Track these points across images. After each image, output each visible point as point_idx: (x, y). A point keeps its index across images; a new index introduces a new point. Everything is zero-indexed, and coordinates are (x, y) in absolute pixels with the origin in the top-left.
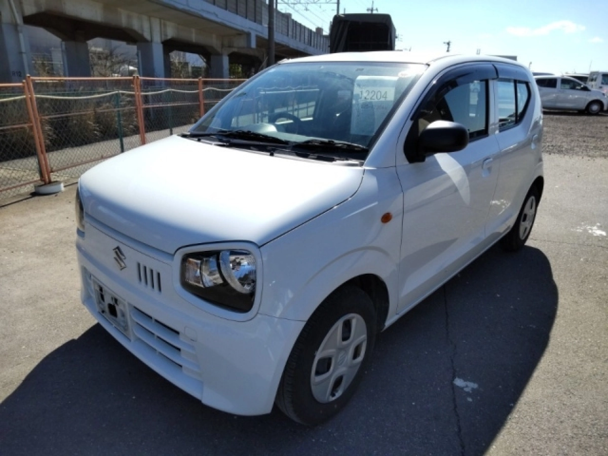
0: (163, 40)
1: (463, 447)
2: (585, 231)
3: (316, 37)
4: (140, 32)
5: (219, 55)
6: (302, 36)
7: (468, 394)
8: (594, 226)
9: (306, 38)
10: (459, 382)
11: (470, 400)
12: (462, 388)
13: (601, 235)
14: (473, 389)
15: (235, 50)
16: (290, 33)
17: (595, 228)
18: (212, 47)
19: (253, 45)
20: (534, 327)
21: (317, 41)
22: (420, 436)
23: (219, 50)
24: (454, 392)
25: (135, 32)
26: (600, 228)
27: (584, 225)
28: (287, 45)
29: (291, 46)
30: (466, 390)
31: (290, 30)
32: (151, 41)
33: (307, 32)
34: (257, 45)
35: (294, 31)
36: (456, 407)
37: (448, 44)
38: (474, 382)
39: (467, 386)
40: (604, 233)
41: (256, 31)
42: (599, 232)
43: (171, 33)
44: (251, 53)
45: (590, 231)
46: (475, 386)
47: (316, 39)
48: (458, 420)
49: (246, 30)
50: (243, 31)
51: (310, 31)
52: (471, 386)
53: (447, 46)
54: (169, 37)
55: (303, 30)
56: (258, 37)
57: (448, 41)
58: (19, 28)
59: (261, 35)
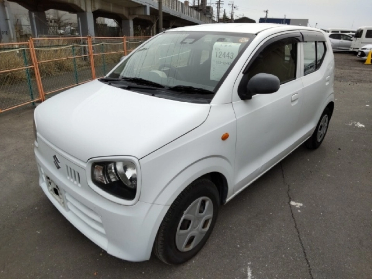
0: (93, 11)
1: (299, 233)
2: (353, 125)
3: (186, 8)
4: (79, 6)
5: (127, 19)
6: (178, 7)
7: (298, 209)
8: (358, 122)
9: (180, 8)
10: (293, 203)
11: (299, 211)
12: (295, 206)
13: (362, 127)
14: (300, 206)
15: (137, 16)
16: (170, 5)
17: (359, 123)
18: (122, 15)
19: (148, 13)
20: (329, 176)
21: (187, 10)
22: (277, 228)
23: (127, 16)
24: (291, 208)
25: (75, 5)
26: (361, 123)
27: (353, 121)
28: (169, 13)
29: (171, 14)
30: (297, 206)
31: (170, 3)
32: (86, 11)
33: (180, 5)
34: (151, 14)
35: (173, 4)
36: (292, 215)
37: (267, 12)
38: (301, 203)
39: (297, 205)
40: (363, 126)
41: (149, 4)
42: (361, 125)
43: (98, 7)
44: (147, 18)
45: (356, 125)
46: (301, 205)
47: (186, 9)
48: (295, 221)
49: (144, 4)
50: (141, 5)
51: (182, 4)
52: (299, 205)
53: (266, 13)
54: (97, 9)
55: (178, 3)
56: (151, 8)
57: (266, 10)
58: (5, 4)
59: (152, 7)
